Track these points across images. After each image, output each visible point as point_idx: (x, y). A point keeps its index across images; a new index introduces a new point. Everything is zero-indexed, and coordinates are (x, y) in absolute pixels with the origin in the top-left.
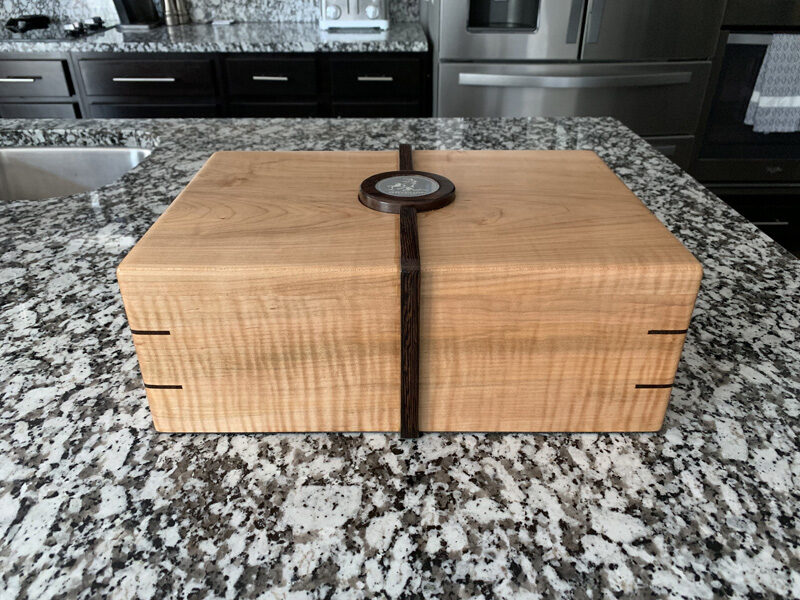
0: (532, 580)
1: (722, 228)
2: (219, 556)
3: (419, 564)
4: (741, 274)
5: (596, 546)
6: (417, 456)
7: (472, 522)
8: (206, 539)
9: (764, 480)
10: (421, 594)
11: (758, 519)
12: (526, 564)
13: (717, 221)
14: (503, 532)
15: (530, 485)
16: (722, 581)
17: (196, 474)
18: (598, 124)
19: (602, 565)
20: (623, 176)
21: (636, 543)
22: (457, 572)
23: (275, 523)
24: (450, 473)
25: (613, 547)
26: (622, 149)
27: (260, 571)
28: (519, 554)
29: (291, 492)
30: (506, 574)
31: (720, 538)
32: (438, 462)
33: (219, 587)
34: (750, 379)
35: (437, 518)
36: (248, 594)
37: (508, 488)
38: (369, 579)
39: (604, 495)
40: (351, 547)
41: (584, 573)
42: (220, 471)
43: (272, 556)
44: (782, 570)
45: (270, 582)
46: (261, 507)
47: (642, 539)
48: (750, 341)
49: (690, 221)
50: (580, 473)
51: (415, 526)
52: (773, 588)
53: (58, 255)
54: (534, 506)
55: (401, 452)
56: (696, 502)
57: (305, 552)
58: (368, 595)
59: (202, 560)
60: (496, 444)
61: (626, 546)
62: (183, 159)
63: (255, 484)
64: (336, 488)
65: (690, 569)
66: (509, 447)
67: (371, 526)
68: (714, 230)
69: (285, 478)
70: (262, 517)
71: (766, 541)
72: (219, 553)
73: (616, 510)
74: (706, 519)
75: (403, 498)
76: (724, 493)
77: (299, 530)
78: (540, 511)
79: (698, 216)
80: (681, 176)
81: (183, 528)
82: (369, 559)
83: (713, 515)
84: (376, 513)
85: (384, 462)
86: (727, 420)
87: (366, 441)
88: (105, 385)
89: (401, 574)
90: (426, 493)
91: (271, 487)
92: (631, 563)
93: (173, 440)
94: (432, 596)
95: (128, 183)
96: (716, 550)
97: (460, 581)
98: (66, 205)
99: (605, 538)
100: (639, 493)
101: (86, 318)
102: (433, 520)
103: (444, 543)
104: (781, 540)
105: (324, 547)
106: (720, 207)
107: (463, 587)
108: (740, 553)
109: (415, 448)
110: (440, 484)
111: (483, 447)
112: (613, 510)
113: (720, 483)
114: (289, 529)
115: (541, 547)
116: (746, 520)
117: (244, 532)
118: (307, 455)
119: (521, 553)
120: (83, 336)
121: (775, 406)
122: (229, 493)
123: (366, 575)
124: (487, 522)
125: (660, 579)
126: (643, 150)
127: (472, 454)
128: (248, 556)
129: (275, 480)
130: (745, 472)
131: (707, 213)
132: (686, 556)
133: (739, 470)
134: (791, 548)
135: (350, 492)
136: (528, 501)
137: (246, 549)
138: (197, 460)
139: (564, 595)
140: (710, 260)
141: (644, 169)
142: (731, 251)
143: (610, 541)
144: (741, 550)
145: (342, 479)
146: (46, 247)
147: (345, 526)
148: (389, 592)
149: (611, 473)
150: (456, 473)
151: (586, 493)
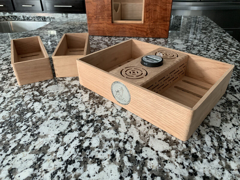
0: (117, 161)
1: (235, 49)
2: (11, 139)
3: (78, 150)
4: (238, 64)
5: (147, 151)
7: (104, 137)
8: (10, 133)
9: (224, 134)
10: (74, 160)
11: (217, 148)
12: (118, 154)
13: (234, 47)
14: (114, 142)
15: (130, 127)
16: (194, 170)
17: (18, 113)
18: (199, 18)
19: (147, 158)
20: (203, 33)
21: (163, 152)
22: (91, 154)
23: (35, 131)
24: (103, 121)
25: (154, 152)
26: (206, 25)
27: (22, 146)
28: (116, 151)
29: (45, 121)
30: (109, 157)
31: (199, 154)
33: (6, 149)
34: (230, 99)
35: (92, 134)
36: (15, 153)
37: (122, 127)
38: (58, 153)
40: (57, 141)
41: (139, 160)
42: (26, 112)
43: (29, 141)
44: (221, 169)
45: (24, 150)
46: (33, 125)
47: (166, 151)
48: (234, 86)
49: (223, 47)
51: (83, 137)
52: (215, 175)
53: (9, 48)
55: (89, 112)
56: (193, 140)
57: (41, 141)
58: (55, 158)
59: (5, 140)
61: (159, 153)
62: (60, 24)
63: (35, 118)
64: (61, 121)
65: (182, 164)
66: (128, 114)
67: (67, 135)
68: (232, 50)
69: (46, 117)
70: (32, 128)
71: (218, 157)
72: (12, 138)
73: (160, 139)
74: (195, 146)
75: (82, 127)
76: (206, 138)
77: (42, 134)
78: (130, 136)
79: (227, 45)
80: (225, 33)
81: (5, 129)
82: (61, 146)
83: (198, 145)
84: (71, 131)
85: (81, 115)
86: (216, 112)
87: (78, 108)
88: (3, 84)
89: (70, 153)
90: (92, 126)
91: (40, 119)
92: (159, 159)
93: (15, 102)
94: (78, 162)
95: (40, 30)
96: (195, 158)
97: (90, 158)
98: (19, 34)
99: (152, 149)
101: (8, 65)
102: (90, 135)
103: (90, 144)
104: (224, 157)
105: (48, 140)
106: (236, 43)
107: (91, 160)
108: (205, 161)
109: (94, 111)
110: (98, 124)
111: (119, 113)
112: (159, 139)
113: (205, 134)
114: (39, 133)
115: (126, 149)
116: (212, 148)
117: (23, 133)
118: (56, 110)
119: (118, 150)
120: (4, 70)
121: (237, 109)
122: (25, 120)
123: (58, 151)
124: (109, 138)
125: (168, 166)
126: (213, 25)
127: (113, 115)
128: (21, 140)
129: (42, 117)
130: (217, 131)
131: (231, 45)
132: (182, 159)
133: (215, 130)
134: (228, 161)
135: (65, 123)
136: (127, 133)
137: (21, 138)
138: (20, 108)
139: (128, 167)
140: (227, 59)
141: (212, 31)
142: (236, 57)
143: (154, 150)
144: (206, 159)
145: (64, 119)
146: (7, 45)
147: (58, 134)
148: (63, 158)
150: (105, 121)
151: (151, 132)
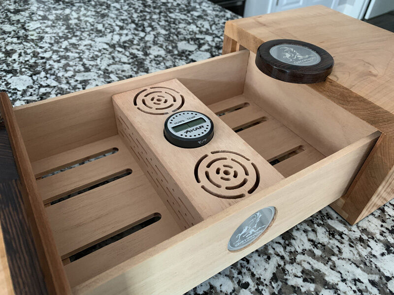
6: (259, 282)
32: (275, 278)
39: (370, 247)
50: (348, 238)
54: (349, 279)
60: (293, 241)
100: (381, 235)
149: (360, 229)
